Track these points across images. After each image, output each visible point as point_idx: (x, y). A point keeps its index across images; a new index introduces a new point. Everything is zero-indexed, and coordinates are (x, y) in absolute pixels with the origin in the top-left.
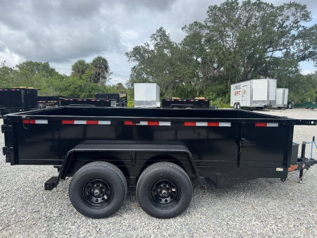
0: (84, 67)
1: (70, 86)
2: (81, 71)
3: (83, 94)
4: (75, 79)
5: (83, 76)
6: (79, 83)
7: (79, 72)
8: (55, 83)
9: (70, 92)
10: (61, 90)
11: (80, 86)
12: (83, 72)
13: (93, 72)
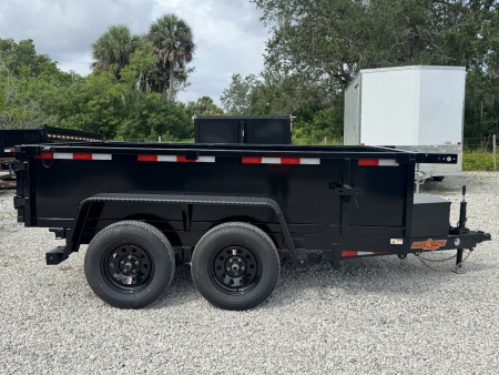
0: (127, 47)
1: (87, 100)
2: (117, 56)
3: (126, 124)
4: (102, 79)
5: (126, 72)
6: (114, 90)
7: (113, 60)
8: (46, 92)
9: (87, 118)
10: (63, 111)
11: (116, 101)
12: (124, 61)
13: (152, 59)
